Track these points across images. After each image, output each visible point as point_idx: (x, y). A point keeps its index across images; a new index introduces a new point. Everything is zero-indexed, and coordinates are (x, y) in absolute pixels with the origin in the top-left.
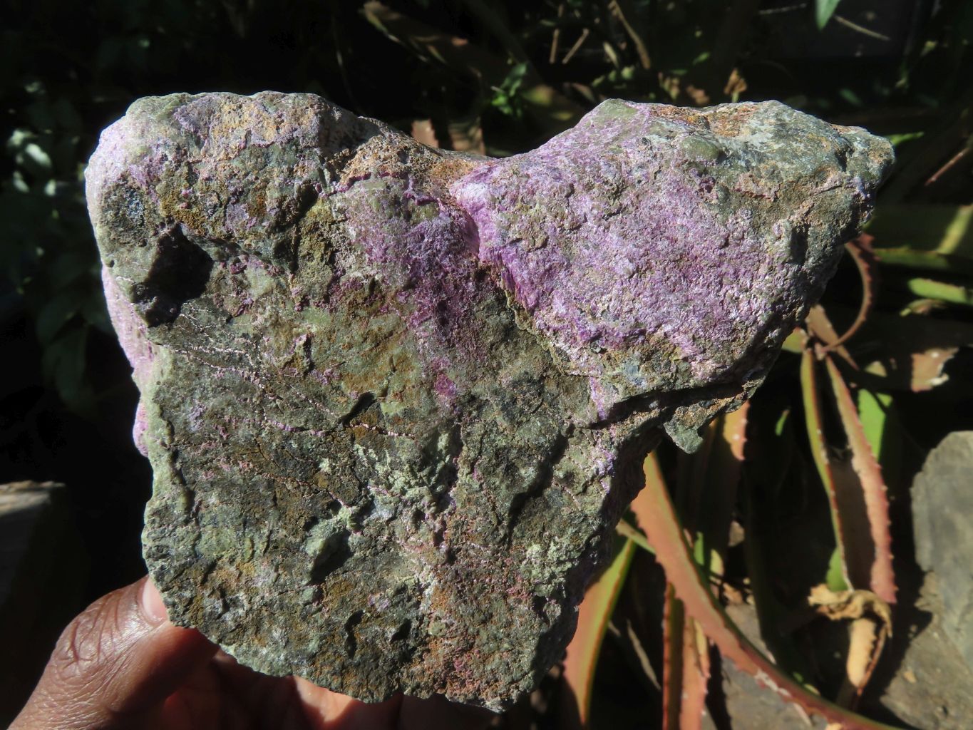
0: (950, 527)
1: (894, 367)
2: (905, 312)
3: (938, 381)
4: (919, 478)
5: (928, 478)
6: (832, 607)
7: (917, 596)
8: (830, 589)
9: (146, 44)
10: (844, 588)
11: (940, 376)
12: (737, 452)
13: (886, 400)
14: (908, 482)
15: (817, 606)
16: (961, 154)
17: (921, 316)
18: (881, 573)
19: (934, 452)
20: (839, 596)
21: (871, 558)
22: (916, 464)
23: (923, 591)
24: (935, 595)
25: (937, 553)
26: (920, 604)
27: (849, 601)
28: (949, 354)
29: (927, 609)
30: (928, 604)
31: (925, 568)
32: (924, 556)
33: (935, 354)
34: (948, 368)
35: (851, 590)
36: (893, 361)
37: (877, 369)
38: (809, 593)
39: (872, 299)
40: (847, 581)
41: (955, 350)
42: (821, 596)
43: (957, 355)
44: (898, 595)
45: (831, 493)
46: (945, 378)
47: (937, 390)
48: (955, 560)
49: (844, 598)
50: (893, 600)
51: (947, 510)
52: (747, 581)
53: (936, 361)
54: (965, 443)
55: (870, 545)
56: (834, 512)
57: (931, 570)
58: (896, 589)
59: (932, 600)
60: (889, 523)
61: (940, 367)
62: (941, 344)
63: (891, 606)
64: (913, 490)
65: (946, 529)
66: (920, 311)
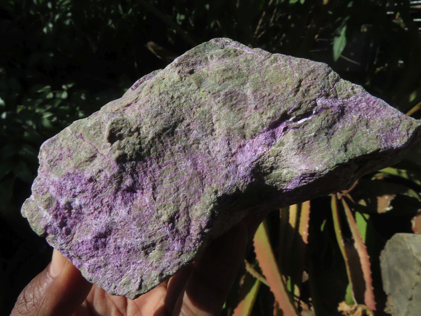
0: (397, 276)
1: (370, 202)
2: (373, 179)
3: (388, 209)
4: (383, 252)
5: (387, 253)
6: (348, 312)
7: (384, 306)
8: (347, 304)
9: (52, 55)
10: (353, 303)
11: (389, 207)
12: (305, 239)
13: (367, 216)
14: (379, 254)
15: (342, 312)
17: (380, 181)
18: (369, 296)
19: (389, 241)
20: (351, 307)
21: (364, 289)
22: (382, 246)
23: (387, 304)
24: (392, 306)
25: (392, 286)
26: (386, 310)
27: (356, 309)
28: (392, 197)
29: (389, 312)
30: (390, 310)
31: (387, 293)
32: (387, 288)
33: (386, 197)
34: (392, 203)
35: (356, 304)
36: (369, 199)
37: (362, 203)
38: (338, 306)
40: (354, 300)
41: (395, 196)
42: (343, 307)
43: (396, 198)
44: (377, 306)
45: (346, 259)
46: (391, 208)
47: (388, 213)
48: (401, 291)
49: (353, 308)
50: (375, 309)
51: (396, 268)
52: (310, 299)
53: (387, 200)
54: (402, 238)
55: (363, 282)
56: (348, 268)
57: (390, 294)
58: (376, 303)
59: (391, 308)
60: (371, 272)
61: (389, 203)
62: (389, 193)
63: (374, 311)
64: (381, 258)
65: (396, 277)
66: (379, 178)
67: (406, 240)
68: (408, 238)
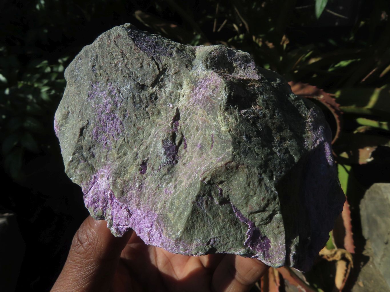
0: (375, 222)
1: (352, 154)
2: (355, 132)
3: (369, 160)
4: (362, 201)
5: (366, 201)
6: (329, 256)
7: (363, 249)
8: (328, 249)
9: (46, 31)
10: (333, 248)
11: (370, 158)
13: (349, 168)
14: (358, 203)
15: (322, 255)
16: (374, 70)
17: (362, 133)
18: (348, 241)
19: (368, 191)
20: (331, 251)
21: (344, 235)
22: (361, 195)
23: (366, 247)
24: (370, 249)
25: (371, 232)
26: (364, 253)
27: (335, 253)
28: (373, 149)
29: (367, 255)
30: (368, 253)
31: (366, 237)
32: (366, 233)
33: (368, 149)
34: (373, 155)
35: (336, 249)
36: (351, 152)
37: (344, 155)
39: (341, 129)
40: (334, 245)
41: (376, 147)
42: (325, 252)
43: (377, 149)
44: (355, 250)
46: (372, 159)
47: (369, 163)
48: (378, 236)
49: (333, 252)
50: (353, 252)
51: (374, 215)
53: (369, 152)
54: (379, 188)
55: (344, 229)
57: (368, 239)
58: (355, 247)
59: (369, 251)
60: (351, 220)
61: (370, 154)
62: (370, 145)
63: (352, 255)
64: (360, 206)
65: (373, 223)
66: (361, 131)
67: (383, 189)
68: (385, 187)
